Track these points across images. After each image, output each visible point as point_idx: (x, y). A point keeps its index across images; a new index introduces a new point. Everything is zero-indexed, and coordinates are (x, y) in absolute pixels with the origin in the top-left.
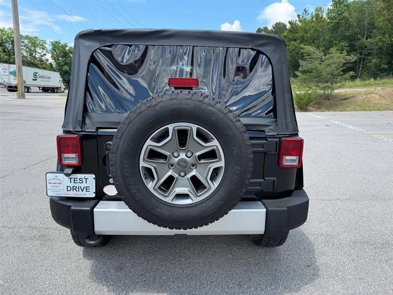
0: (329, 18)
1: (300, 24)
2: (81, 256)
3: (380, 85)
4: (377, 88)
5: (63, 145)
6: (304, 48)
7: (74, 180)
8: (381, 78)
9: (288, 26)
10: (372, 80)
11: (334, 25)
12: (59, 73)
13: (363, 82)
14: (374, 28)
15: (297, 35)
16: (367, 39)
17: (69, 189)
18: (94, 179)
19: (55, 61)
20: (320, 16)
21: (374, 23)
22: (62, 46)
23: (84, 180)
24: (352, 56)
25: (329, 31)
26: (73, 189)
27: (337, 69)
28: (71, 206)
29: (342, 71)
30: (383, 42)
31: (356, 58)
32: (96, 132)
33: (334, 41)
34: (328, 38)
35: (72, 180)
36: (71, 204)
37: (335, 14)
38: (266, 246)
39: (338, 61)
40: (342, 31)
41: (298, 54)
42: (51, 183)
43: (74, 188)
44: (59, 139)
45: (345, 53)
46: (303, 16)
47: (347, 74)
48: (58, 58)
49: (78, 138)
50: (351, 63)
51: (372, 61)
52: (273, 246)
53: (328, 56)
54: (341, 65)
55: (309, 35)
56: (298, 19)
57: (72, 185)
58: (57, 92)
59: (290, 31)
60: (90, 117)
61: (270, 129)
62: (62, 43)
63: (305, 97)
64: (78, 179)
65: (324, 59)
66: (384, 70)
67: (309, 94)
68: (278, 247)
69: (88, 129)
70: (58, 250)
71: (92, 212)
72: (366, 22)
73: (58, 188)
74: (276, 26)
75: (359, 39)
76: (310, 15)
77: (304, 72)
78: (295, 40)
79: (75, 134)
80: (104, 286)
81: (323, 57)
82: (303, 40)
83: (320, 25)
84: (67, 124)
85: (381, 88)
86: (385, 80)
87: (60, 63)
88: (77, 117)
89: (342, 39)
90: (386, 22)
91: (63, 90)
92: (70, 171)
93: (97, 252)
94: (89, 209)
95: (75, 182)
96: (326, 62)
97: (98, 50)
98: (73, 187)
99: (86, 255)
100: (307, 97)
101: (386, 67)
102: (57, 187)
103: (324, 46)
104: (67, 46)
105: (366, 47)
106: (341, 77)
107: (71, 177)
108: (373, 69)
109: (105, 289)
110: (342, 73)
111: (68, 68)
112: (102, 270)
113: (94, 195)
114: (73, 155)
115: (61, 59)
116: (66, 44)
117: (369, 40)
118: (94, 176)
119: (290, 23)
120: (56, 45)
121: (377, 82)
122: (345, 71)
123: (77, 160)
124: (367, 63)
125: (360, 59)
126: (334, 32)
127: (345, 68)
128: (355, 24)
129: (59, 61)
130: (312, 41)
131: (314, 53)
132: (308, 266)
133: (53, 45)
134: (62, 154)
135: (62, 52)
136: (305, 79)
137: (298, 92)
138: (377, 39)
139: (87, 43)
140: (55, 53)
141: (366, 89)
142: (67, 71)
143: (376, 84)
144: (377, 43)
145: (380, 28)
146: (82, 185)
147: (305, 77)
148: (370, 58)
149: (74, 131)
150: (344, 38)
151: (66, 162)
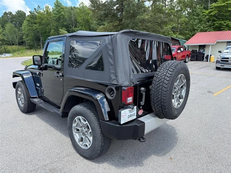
0: (54, 14)
1: (37, 14)
7: (131, 111)
11: (57, 18)
15: (36, 20)
16: (75, 28)
18: (136, 108)
21: (77, 20)
25: (55, 21)
26: (130, 116)
34: (55, 25)
40: (62, 22)
42: (123, 116)
46: (38, 10)
49: (133, 88)
55: (44, 22)
56: (35, 11)
72: (73, 19)
73: (125, 118)
74: (19, 13)
75: (71, 27)
76: (42, 10)
78: (36, 24)
82: (41, 24)
90: (82, 20)
113: (136, 117)
114: (131, 98)
128: (68, 19)
134: (127, 98)
145: (80, 23)
146: (133, 113)
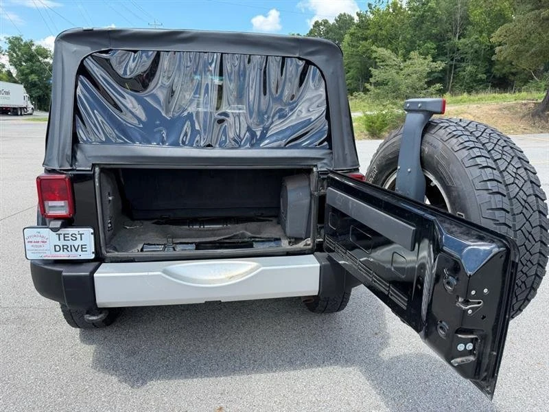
0: (410, 9)
1: (372, 16)
2: (78, 341)
3: (476, 102)
4: (471, 106)
5: (45, 189)
6: (376, 52)
7: (64, 237)
8: (477, 92)
9: (356, 19)
10: (465, 95)
11: (417, 19)
12: (22, 86)
13: (454, 98)
14: (470, 23)
15: (368, 31)
16: (459, 38)
17: (58, 248)
18: (92, 234)
19: (16, 68)
20: (399, 5)
21: (469, 16)
22: (26, 44)
23: (78, 237)
24: (439, 62)
25: (410, 26)
26: (63, 249)
27: (420, 80)
28: (62, 272)
29: (426, 83)
30: (480, 43)
31: (443, 65)
32: (91, 171)
33: (418, 42)
34: (409, 36)
35: (62, 237)
36: (61, 269)
37: (418, 4)
38: (323, 312)
39: (420, 69)
40: (427, 28)
41: (369, 58)
42: (31, 242)
43: (65, 248)
44: (40, 182)
45: (430, 58)
46: (376, 6)
47: (432, 87)
48: (21, 62)
49: (67, 179)
50: (438, 72)
51: (467, 68)
52: (332, 312)
53: (408, 62)
54: (425, 74)
55: (384, 32)
56: (369, 10)
57: (62, 243)
58: (21, 115)
59: (358, 26)
60: (82, 151)
61: (324, 163)
62: (25, 39)
63: (377, 119)
64: (70, 236)
65: (402, 67)
66: (481, 81)
67: (383, 115)
68: (339, 313)
69: (80, 166)
70: (43, 335)
71: (91, 279)
72: (459, 16)
73: (41, 248)
74: (340, 19)
75: (450, 39)
76: (385, 4)
77: (377, 84)
78: (366, 39)
79: (63, 174)
80: (112, 375)
81: (402, 64)
82: (376, 40)
83: (398, 18)
84: (49, 160)
85: (475, 106)
86: (482, 95)
87: (23, 70)
88: (63, 150)
89: (428, 39)
90: (484, 16)
91: (30, 112)
92: (58, 224)
93: (99, 334)
94: (88, 274)
95: (66, 239)
96: (406, 71)
97: (89, 57)
98: (63, 246)
99: (85, 339)
100: (380, 120)
101: (484, 77)
102: (40, 246)
103: (405, 48)
104: (33, 45)
105: (458, 50)
106: (424, 92)
107: (59, 232)
108: (467, 79)
109: (114, 379)
110: (426, 86)
111: (37, 77)
112: (108, 356)
113: (93, 256)
114: (62, 203)
115: (24, 64)
116: (31, 41)
117: (462, 40)
118: (92, 231)
119: (358, 15)
120: (16, 43)
121: (472, 97)
122: (430, 84)
123: (68, 209)
124: (459, 71)
125: (451, 66)
126: (417, 29)
127: (429, 79)
128: (444, 18)
129: (23, 67)
130: (389, 41)
131: (389, 58)
132: (376, 334)
133: (10, 42)
134: (46, 203)
135: (25, 53)
136: (378, 94)
137: (368, 113)
138: (473, 39)
139: (73, 47)
140: (15, 55)
141: (457, 107)
142: (35, 82)
143: (470, 100)
144: (473, 43)
145: (477, 24)
146: (76, 243)
147: (379, 91)
148: (463, 64)
149: (61, 170)
150: (430, 37)
151: (51, 213)
